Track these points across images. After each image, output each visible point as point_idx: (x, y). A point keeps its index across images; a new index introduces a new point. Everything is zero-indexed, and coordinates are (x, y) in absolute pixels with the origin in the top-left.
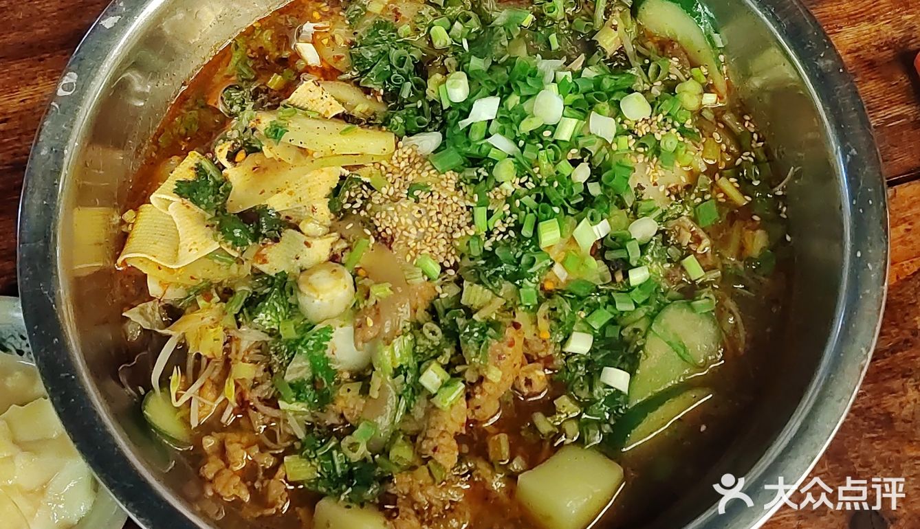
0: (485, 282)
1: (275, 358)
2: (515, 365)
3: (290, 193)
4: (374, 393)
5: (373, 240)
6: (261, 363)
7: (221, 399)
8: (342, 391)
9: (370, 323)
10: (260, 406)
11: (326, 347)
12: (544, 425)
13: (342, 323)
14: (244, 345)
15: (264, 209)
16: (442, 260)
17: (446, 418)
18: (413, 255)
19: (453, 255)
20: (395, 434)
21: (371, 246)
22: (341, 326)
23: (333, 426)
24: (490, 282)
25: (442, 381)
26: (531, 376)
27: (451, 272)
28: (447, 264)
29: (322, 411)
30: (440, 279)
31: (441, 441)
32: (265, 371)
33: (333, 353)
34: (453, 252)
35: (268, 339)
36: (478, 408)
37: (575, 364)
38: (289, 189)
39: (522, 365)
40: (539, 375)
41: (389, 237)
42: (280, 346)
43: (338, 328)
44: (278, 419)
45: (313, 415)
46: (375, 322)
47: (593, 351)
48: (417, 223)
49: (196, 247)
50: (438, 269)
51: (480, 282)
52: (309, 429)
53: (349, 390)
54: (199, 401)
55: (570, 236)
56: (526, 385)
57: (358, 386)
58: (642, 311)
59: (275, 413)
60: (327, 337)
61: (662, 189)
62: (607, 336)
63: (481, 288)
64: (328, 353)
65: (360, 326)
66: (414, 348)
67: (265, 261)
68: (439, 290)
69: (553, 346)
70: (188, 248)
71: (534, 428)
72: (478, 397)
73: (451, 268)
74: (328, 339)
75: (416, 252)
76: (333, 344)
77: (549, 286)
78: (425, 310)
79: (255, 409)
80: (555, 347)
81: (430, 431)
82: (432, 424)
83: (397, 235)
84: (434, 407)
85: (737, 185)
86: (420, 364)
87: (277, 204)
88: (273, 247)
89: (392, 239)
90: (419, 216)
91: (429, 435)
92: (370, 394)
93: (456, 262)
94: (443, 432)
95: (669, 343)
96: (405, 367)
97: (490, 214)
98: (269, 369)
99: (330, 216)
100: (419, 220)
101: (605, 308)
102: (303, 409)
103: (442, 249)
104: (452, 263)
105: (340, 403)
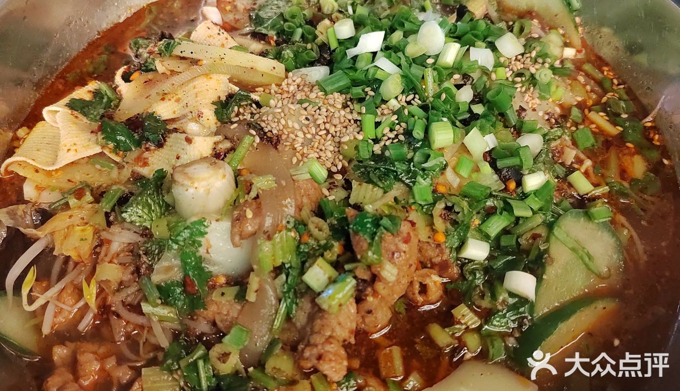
0: (375, 180)
1: (144, 258)
2: (411, 266)
3: (178, 100)
4: (251, 297)
5: (258, 140)
6: (130, 265)
7: (81, 303)
8: (215, 296)
9: (249, 214)
10: (123, 312)
11: (200, 245)
12: (442, 336)
13: (219, 217)
14: (115, 247)
15: (151, 116)
16: (329, 165)
17: (334, 323)
18: (300, 158)
19: (340, 161)
20: (272, 344)
21: (255, 145)
22: (217, 220)
23: (203, 334)
24: (381, 180)
25: (330, 278)
26: (427, 281)
27: (339, 177)
28: (334, 169)
29: (192, 319)
30: (327, 183)
31: (329, 348)
32: (133, 273)
33: (208, 252)
34: (341, 157)
35: (140, 239)
36: (370, 312)
37: (473, 272)
38: (177, 97)
39: (417, 269)
40: (435, 281)
41: (275, 138)
42: (151, 246)
43: (214, 222)
44: (142, 327)
45: (181, 323)
46: (256, 215)
47: (490, 258)
48: (304, 128)
49: (75, 147)
50: (324, 174)
51: (370, 181)
52: (176, 336)
53: (223, 294)
54: (57, 306)
55: (460, 143)
56: (420, 293)
57: (234, 290)
58: (539, 219)
59: (140, 320)
60: (201, 232)
61: (541, 114)
62: (503, 243)
63: (371, 186)
64: (202, 251)
65: (238, 220)
66: (298, 247)
67: (146, 164)
68: (326, 192)
69: (448, 251)
70: (66, 149)
71: (430, 342)
72: (370, 299)
73: (338, 172)
74: (203, 234)
75: (303, 155)
76: (208, 241)
77: (442, 189)
78: (312, 211)
79: (118, 316)
80: (451, 252)
81: (315, 336)
82: (317, 328)
83: (284, 137)
84: (321, 310)
85: (607, 118)
86: (303, 263)
87: (164, 110)
88: (156, 152)
89: (278, 141)
90: (307, 122)
91: (312, 341)
92: (247, 298)
93: (343, 167)
94: (330, 337)
95: (573, 250)
96: (287, 266)
97: (378, 124)
98: (137, 271)
99: (216, 123)
100: (307, 126)
101: (501, 213)
102: (172, 315)
103: (330, 155)
104: (340, 167)
105: (213, 308)
